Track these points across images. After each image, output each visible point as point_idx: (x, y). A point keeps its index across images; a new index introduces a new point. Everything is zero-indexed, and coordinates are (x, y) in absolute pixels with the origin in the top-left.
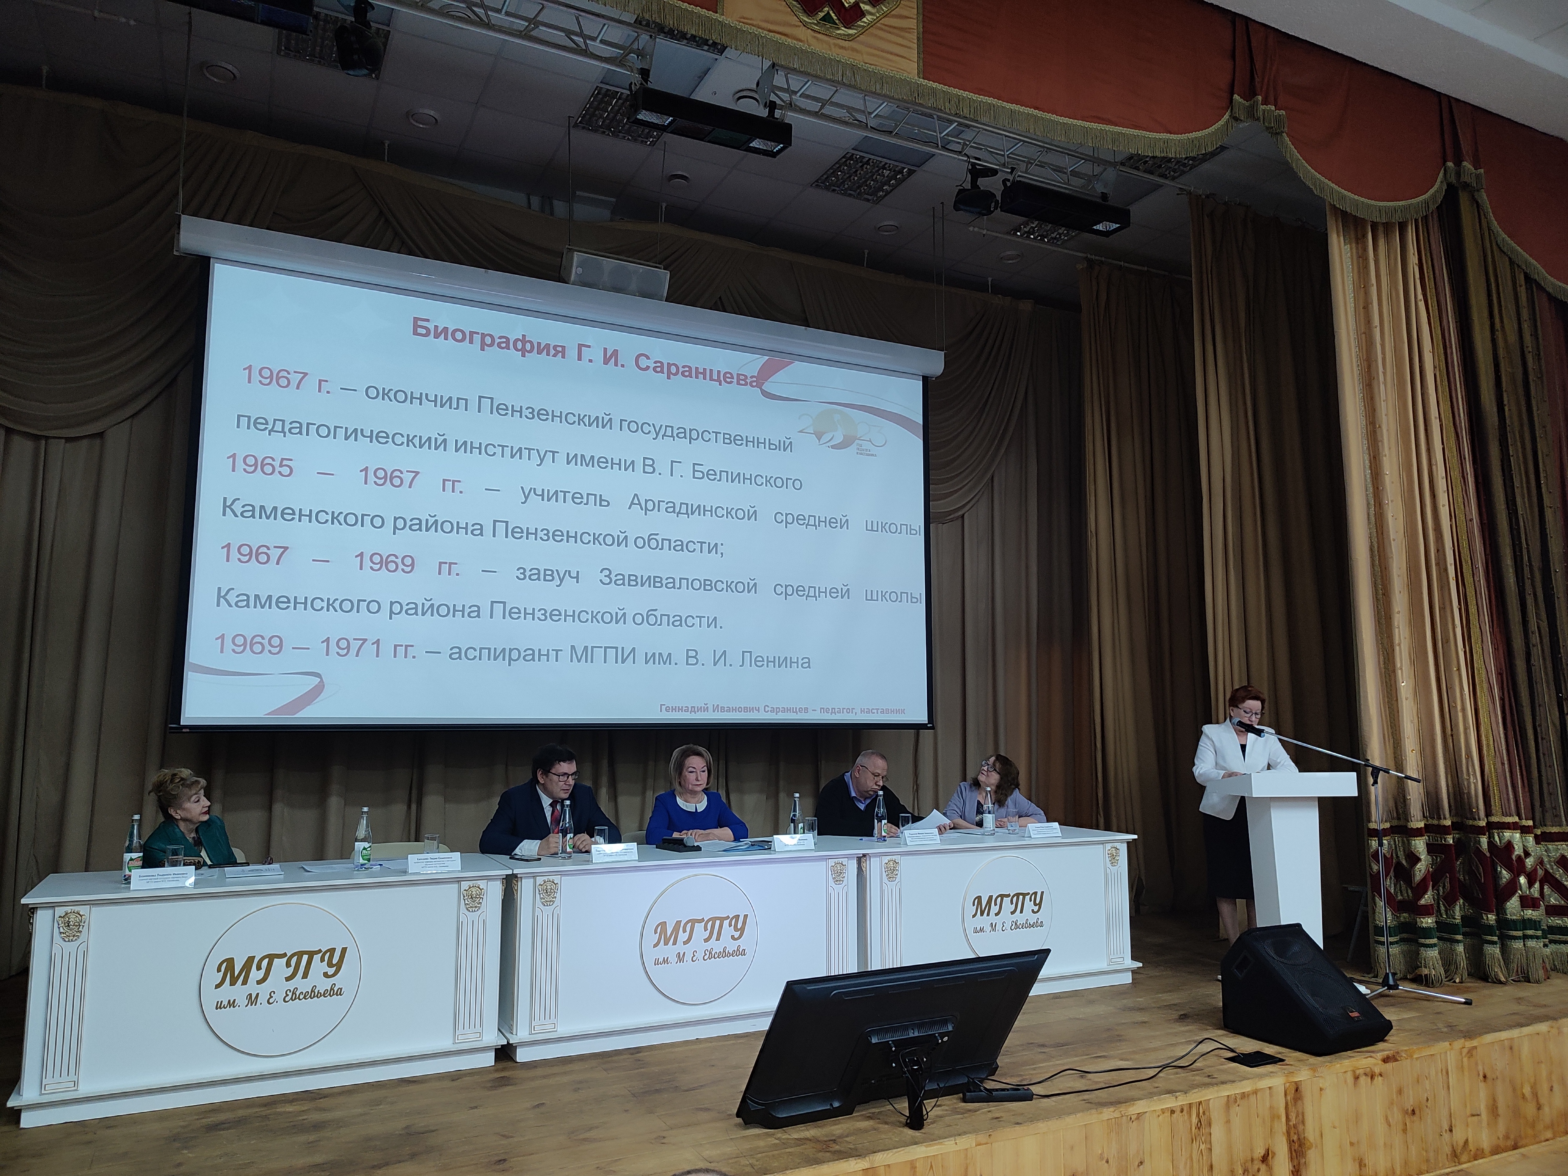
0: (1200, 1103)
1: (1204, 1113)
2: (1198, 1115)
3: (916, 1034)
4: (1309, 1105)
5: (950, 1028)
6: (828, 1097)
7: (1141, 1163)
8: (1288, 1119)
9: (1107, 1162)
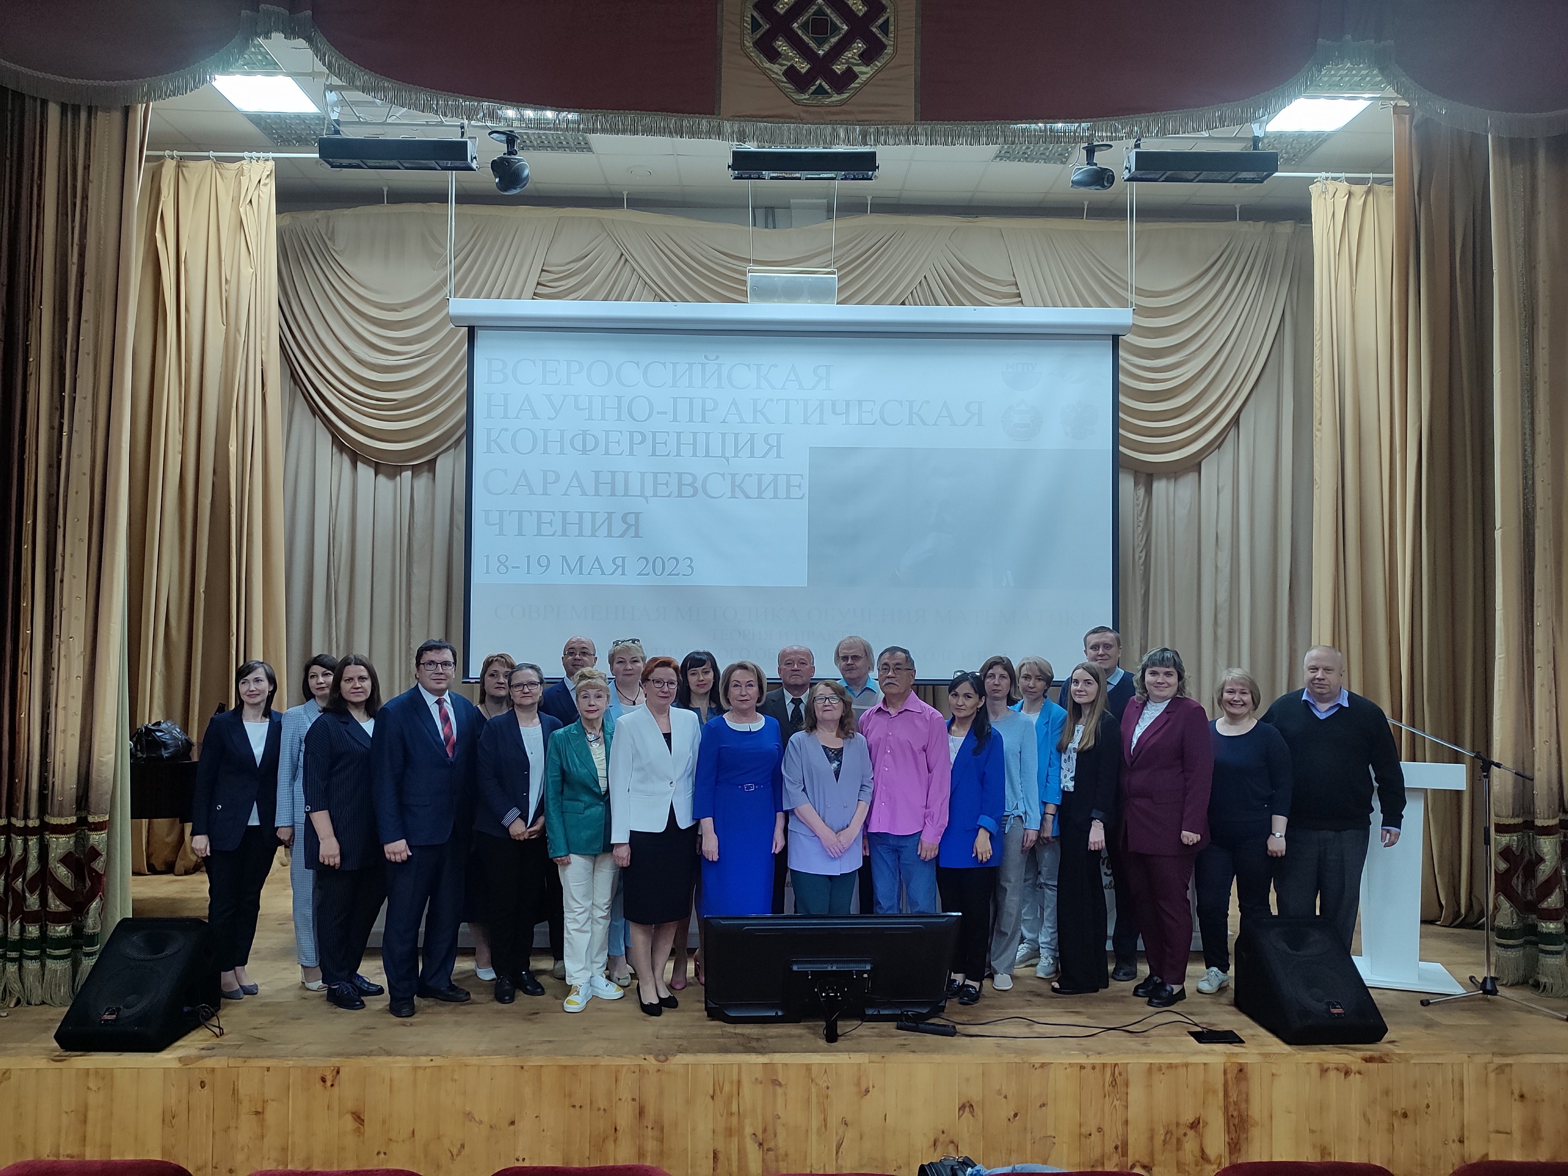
0: (1116, 1065)
1: (1120, 1074)
2: (1113, 1074)
3: (834, 968)
4: (1256, 1089)
5: (868, 967)
6: (772, 1007)
7: (1044, 1105)
8: (1226, 1095)
9: (1005, 1097)
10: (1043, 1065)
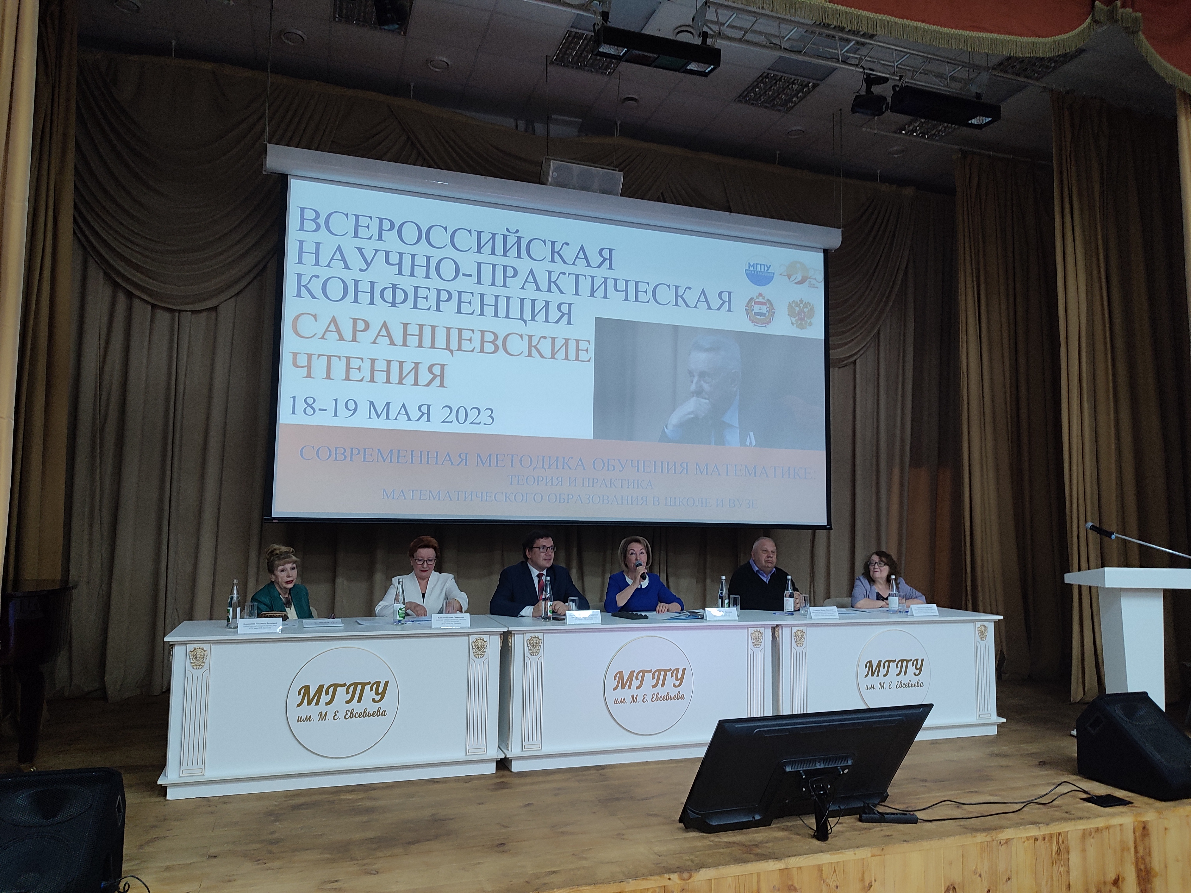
0: (1060, 834)
1: (1063, 842)
2: (1058, 843)
3: (822, 766)
4: (1155, 842)
5: (850, 763)
6: (751, 811)
7: (1009, 879)
8: (1136, 852)
9: (980, 876)
10: (1007, 841)
